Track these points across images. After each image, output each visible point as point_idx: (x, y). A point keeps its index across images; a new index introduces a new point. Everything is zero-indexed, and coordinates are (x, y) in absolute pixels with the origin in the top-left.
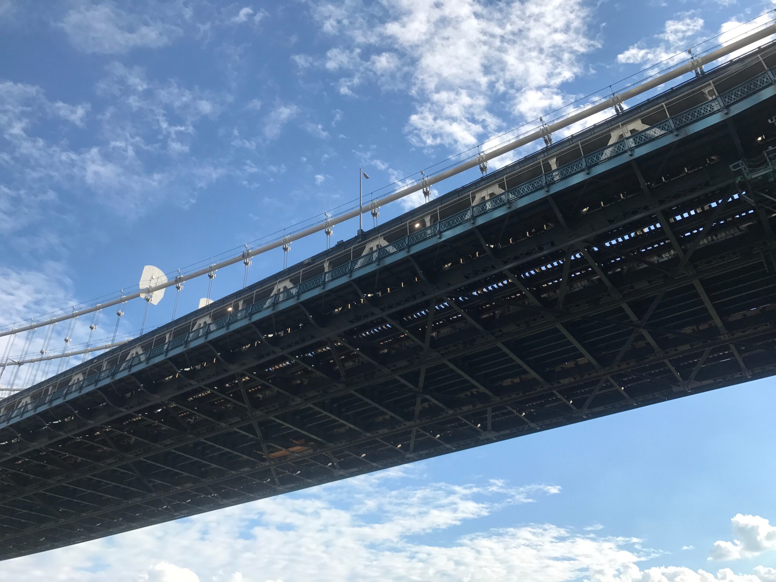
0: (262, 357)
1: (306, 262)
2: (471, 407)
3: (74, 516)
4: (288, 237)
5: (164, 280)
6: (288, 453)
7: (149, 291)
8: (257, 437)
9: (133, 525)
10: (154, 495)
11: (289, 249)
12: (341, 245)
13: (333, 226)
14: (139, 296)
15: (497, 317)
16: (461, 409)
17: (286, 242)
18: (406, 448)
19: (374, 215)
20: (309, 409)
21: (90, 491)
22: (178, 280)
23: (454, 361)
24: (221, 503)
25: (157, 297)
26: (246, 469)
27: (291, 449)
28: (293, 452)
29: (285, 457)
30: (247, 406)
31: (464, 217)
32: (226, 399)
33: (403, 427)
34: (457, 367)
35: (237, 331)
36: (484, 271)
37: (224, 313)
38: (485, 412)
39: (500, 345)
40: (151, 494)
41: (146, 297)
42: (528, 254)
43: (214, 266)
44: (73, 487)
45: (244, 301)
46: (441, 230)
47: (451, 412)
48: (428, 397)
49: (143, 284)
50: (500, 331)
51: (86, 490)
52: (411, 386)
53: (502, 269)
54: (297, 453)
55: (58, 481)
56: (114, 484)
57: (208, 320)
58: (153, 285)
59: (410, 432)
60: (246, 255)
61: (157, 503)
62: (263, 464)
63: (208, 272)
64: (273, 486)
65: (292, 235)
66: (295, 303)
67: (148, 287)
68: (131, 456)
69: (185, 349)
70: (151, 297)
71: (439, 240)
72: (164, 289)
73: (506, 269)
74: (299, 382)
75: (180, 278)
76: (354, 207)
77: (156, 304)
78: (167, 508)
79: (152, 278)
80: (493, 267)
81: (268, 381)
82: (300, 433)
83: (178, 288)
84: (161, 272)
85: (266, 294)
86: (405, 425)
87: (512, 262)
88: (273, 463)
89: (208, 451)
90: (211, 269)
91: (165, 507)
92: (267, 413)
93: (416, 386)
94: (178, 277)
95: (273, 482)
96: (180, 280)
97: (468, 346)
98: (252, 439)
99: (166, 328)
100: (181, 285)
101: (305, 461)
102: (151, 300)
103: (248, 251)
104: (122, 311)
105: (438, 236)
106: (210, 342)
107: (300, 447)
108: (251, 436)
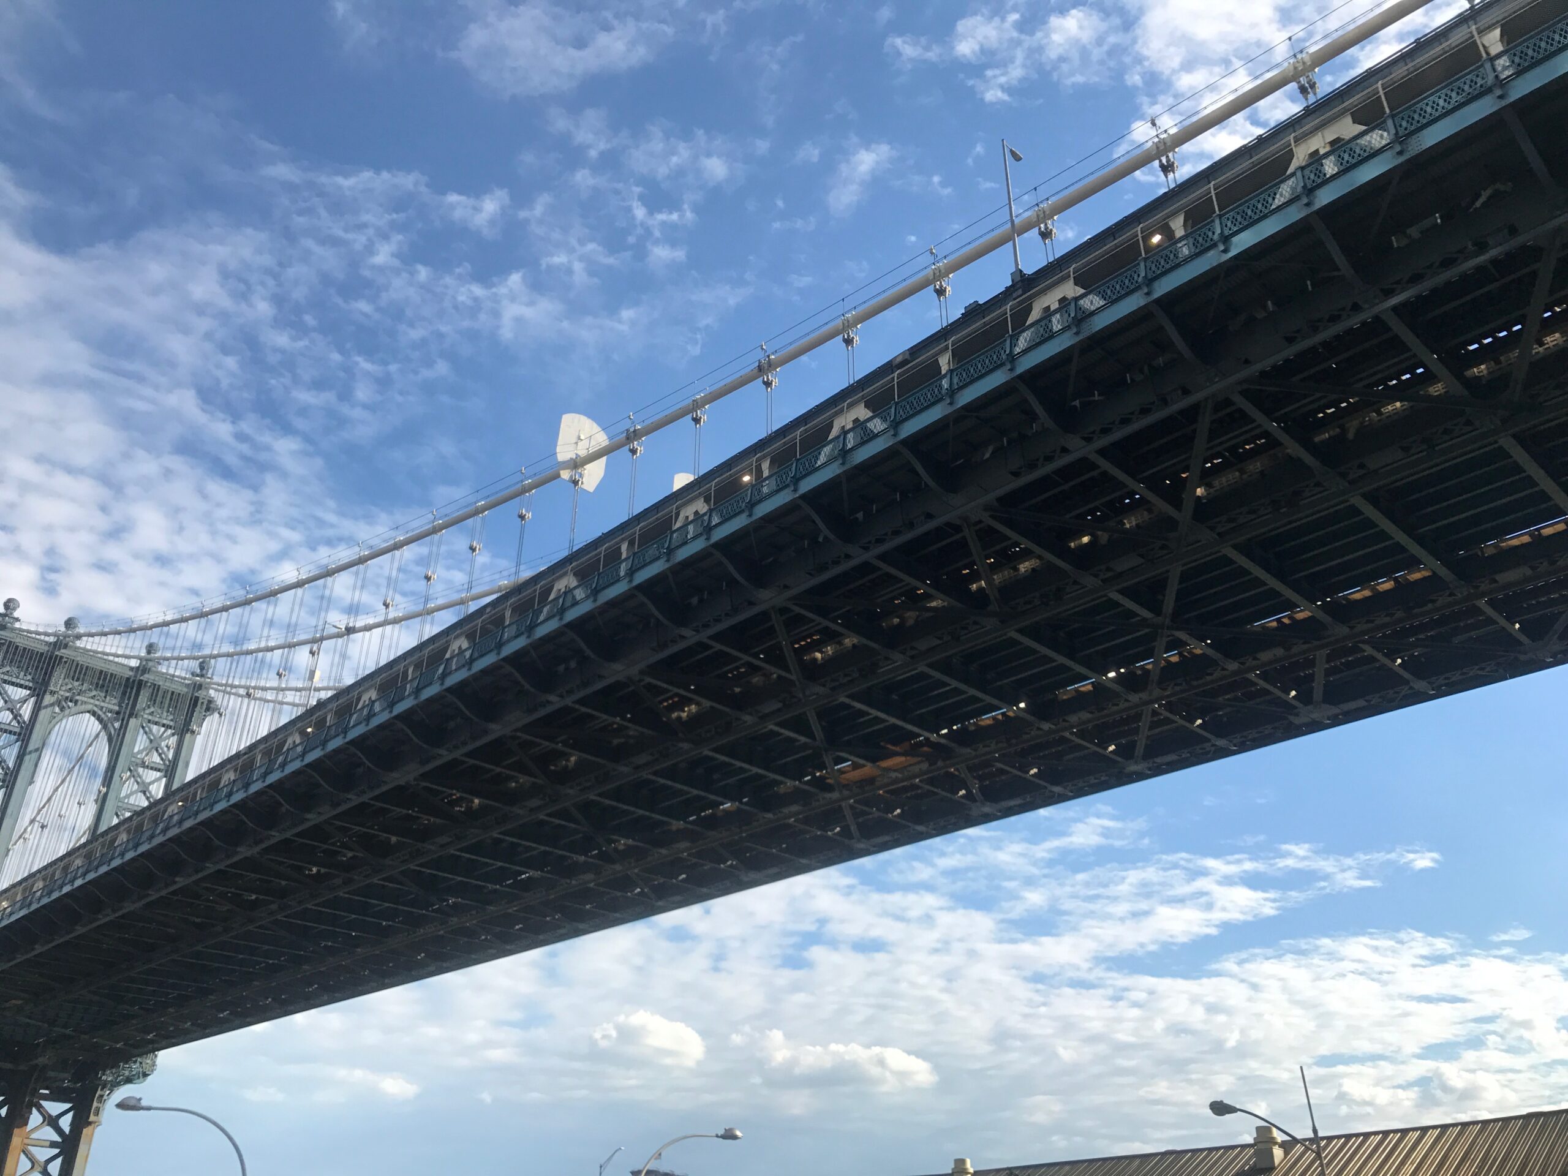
0: (823, 568)
1: (899, 359)
2: (1279, 652)
3: (474, 912)
4: (853, 315)
5: (601, 439)
6: (876, 772)
7: (577, 464)
8: (814, 739)
9: (581, 926)
10: (618, 867)
11: (857, 339)
12: (974, 312)
13: (951, 276)
14: (558, 476)
15: (1351, 435)
16: (1255, 659)
17: (848, 325)
18: (1127, 752)
19: (1046, 235)
20: (923, 676)
21: (500, 864)
22: (632, 436)
23: (1245, 549)
24: (745, 879)
25: (593, 475)
26: (795, 808)
27: (885, 764)
28: (888, 770)
29: (871, 781)
30: (793, 677)
31: (1270, 200)
32: (749, 665)
33: (1123, 705)
34: (1252, 560)
35: (768, 519)
36: (1334, 319)
37: (734, 485)
38: (1311, 663)
39: (1357, 501)
40: (613, 866)
41: (571, 476)
42: (1448, 263)
43: (702, 397)
44: (468, 856)
45: (772, 458)
46: (1227, 232)
47: (1233, 666)
48: (1182, 635)
49: (564, 453)
50: (1361, 466)
51: (492, 862)
52: (1146, 614)
53: (1376, 310)
54: (895, 771)
55: (442, 846)
56: (543, 848)
57: (701, 506)
58: (582, 452)
59: (1138, 717)
60: (766, 366)
61: (624, 883)
62: (828, 795)
63: (692, 411)
64: (846, 841)
65: (859, 309)
66: (890, 444)
67: (574, 457)
68: (571, 791)
69: (667, 565)
70: (581, 476)
71: (1223, 254)
72: (605, 458)
73: (1387, 309)
74: (896, 621)
75: (635, 431)
76: (998, 224)
77: (591, 490)
78: (641, 894)
79: (579, 438)
80: (1356, 308)
81: (834, 621)
82: (903, 728)
83: (633, 451)
84: (595, 425)
85: (820, 437)
86: (1127, 700)
87: (1403, 290)
88: (846, 793)
89: (716, 776)
90: (697, 405)
91: (639, 890)
92: (833, 689)
93: (1157, 610)
94: (632, 430)
95: (846, 832)
96: (635, 435)
97: (1283, 510)
98: (805, 746)
99: (621, 532)
100: (638, 445)
101: (915, 787)
102: (582, 483)
103: (768, 356)
104: (526, 511)
105: (1222, 248)
106: (716, 545)
107: (903, 759)
108: (803, 739)
